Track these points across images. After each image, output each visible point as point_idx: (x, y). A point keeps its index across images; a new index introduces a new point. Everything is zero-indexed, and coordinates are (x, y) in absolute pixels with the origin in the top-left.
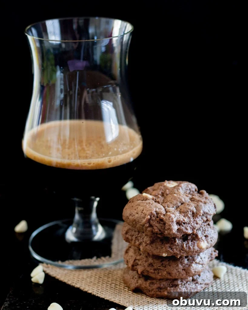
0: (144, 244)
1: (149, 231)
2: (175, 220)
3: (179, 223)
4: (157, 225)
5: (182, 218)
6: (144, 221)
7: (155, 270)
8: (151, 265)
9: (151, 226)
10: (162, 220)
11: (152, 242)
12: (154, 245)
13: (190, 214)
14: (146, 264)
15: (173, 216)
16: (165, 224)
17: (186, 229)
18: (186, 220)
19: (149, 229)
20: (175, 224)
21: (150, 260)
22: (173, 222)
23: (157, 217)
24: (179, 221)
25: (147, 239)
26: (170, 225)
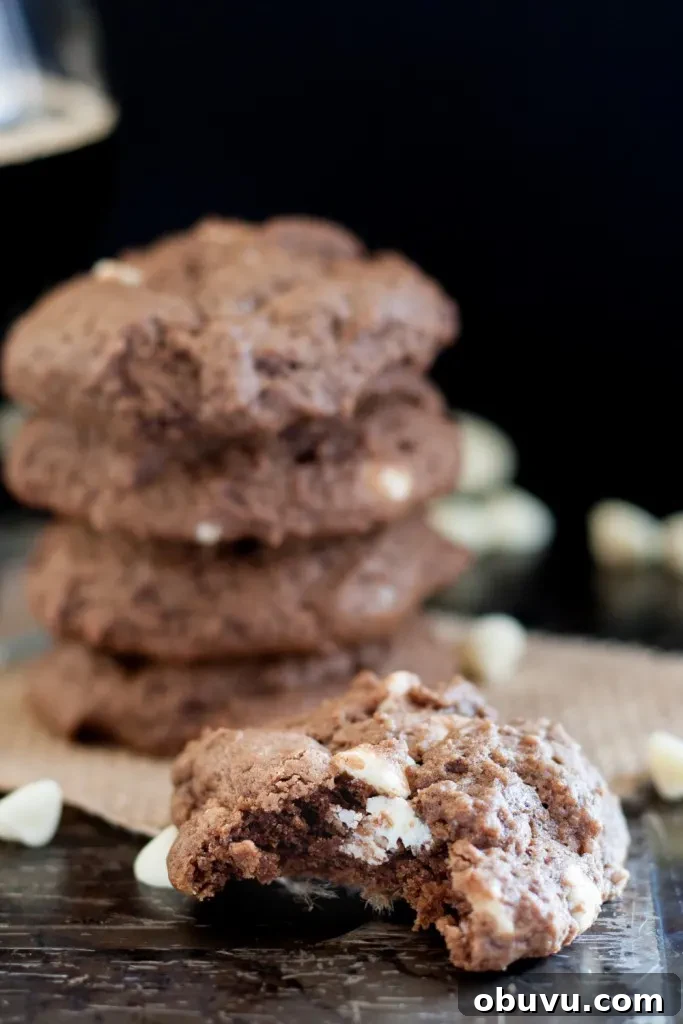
0: (107, 496)
1: (125, 414)
2: (245, 348)
3: (265, 365)
4: (165, 380)
5: (279, 342)
6: (97, 366)
7: (166, 616)
8: (146, 595)
9: (132, 388)
10: (183, 356)
11: (145, 481)
12: (154, 494)
13: (320, 325)
14: (124, 595)
15: (235, 331)
16: (196, 374)
17: (306, 392)
18: (303, 350)
19: (123, 404)
20: (247, 365)
21: (144, 573)
22: (235, 356)
23: (162, 344)
24: (271, 353)
25: (119, 469)
26: (221, 374)
